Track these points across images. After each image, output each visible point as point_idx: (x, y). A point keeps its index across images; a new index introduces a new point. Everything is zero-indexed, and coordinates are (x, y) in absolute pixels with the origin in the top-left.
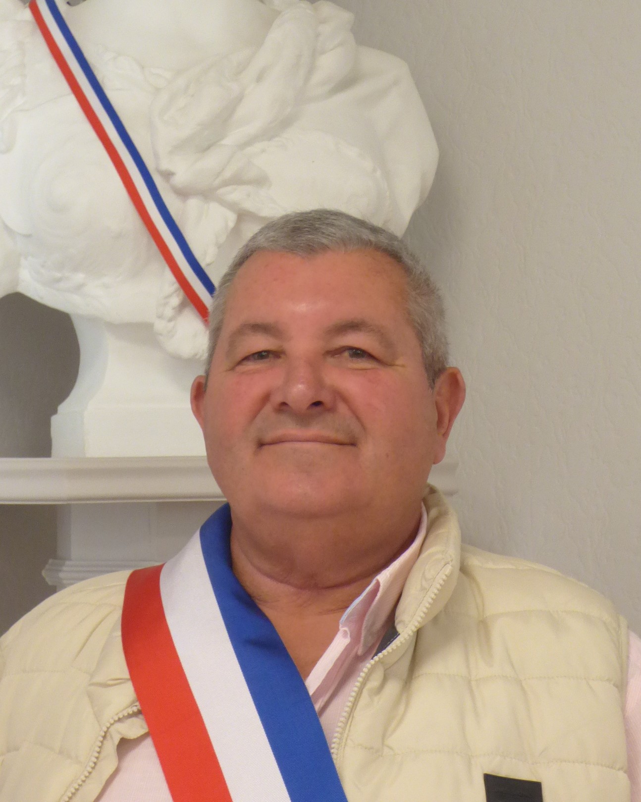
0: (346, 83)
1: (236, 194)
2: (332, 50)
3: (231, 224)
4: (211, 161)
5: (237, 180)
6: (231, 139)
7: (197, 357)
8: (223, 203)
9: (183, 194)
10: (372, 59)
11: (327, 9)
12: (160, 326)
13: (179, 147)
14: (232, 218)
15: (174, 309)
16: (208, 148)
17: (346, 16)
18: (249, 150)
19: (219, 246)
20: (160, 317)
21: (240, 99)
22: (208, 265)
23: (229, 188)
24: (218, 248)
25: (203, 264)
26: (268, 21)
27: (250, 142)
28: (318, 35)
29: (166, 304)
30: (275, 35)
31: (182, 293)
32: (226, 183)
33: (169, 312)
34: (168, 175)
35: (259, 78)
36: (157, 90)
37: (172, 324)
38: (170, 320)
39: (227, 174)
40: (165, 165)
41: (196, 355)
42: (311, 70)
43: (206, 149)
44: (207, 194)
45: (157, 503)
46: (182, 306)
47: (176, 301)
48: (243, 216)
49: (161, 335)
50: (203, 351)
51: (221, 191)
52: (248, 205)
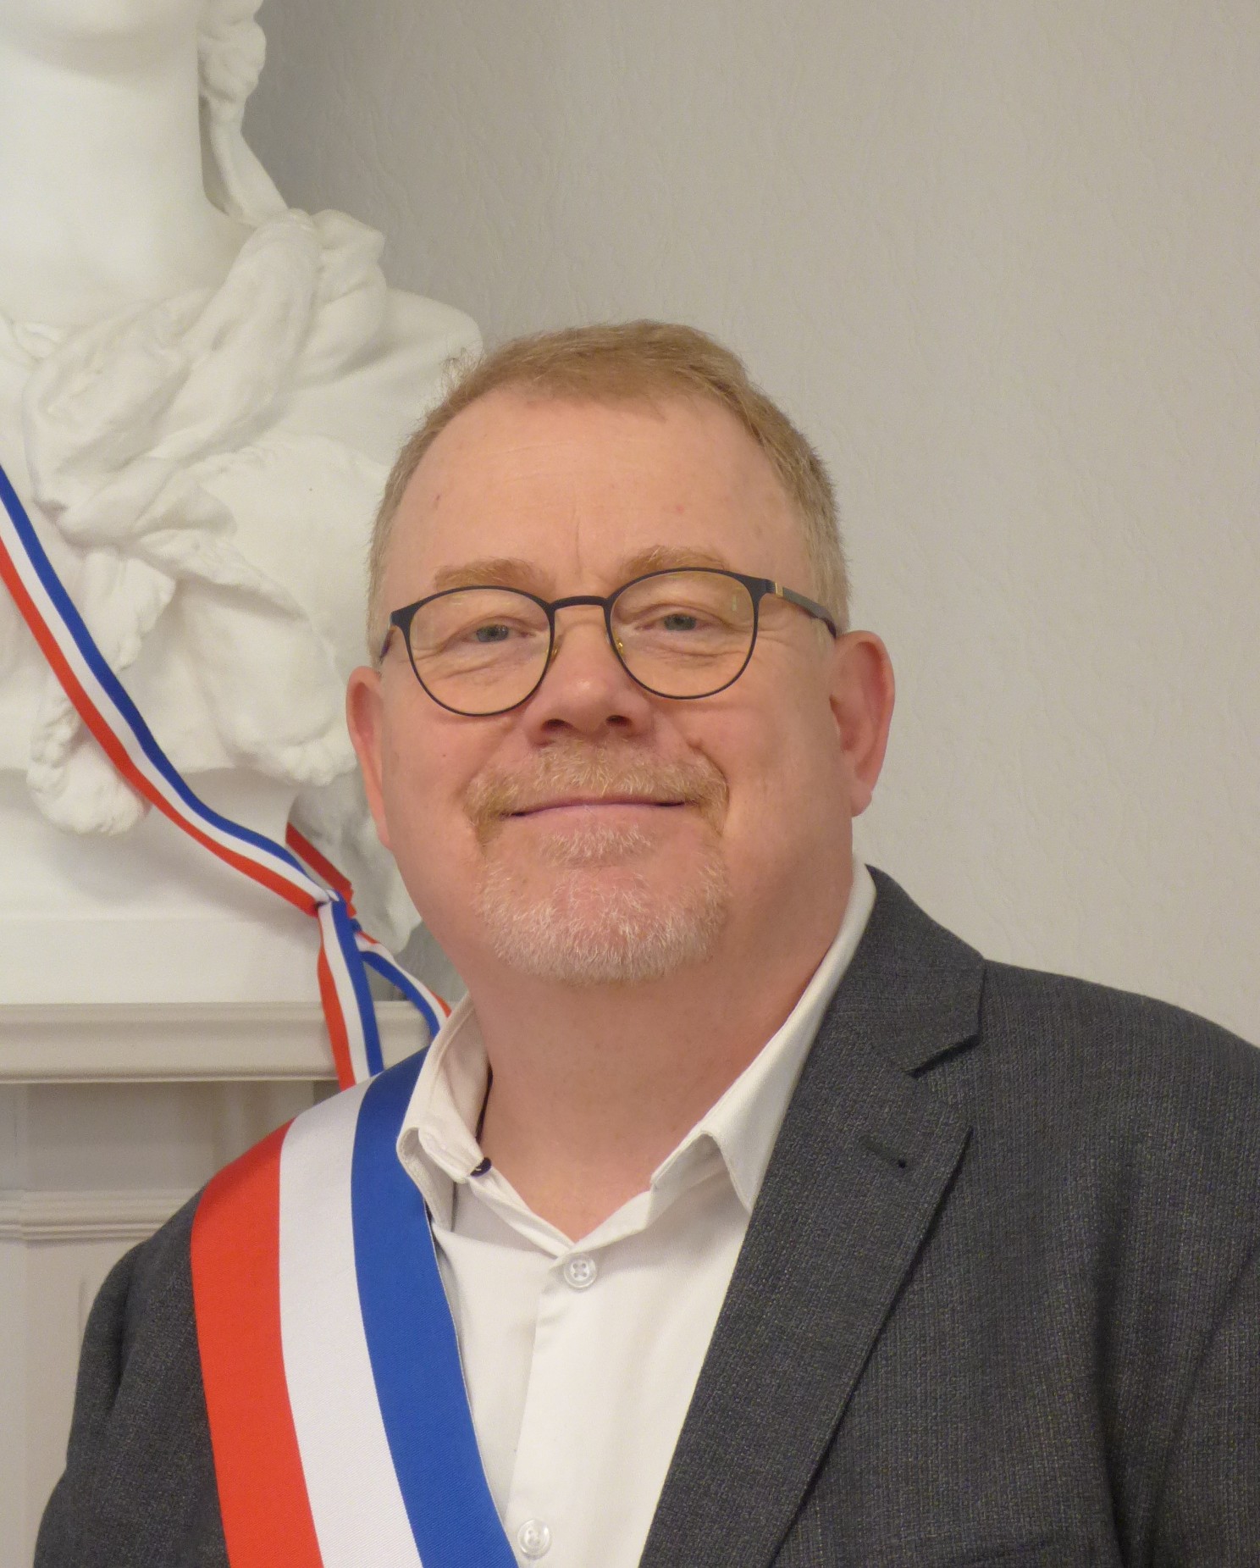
0: (371, 352)
1: (175, 545)
2: (345, 294)
3: (165, 598)
4: (131, 487)
5: (176, 521)
6: (169, 447)
7: (103, 830)
8: (151, 560)
9: (80, 543)
10: (414, 312)
11: (337, 224)
12: (38, 774)
13: (77, 461)
14: (166, 587)
15: (62, 745)
16: (127, 463)
17: (370, 239)
18: (199, 468)
19: (143, 636)
20: (38, 759)
21: (182, 378)
22: (124, 668)
23: (162, 535)
24: (142, 639)
25: (115, 669)
26: (232, 244)
27: (199, 454)
28: (321, 270)
29: (48, 737)
30: (246, 268)
31: (76, 717)
32: (156, 527)
33: (53, 750)
34: (53, 510)
35: (217, 343)
36: (37, 361)
37: (60, 771)
38: (56, 765)
39: (160, 509)
40: (50, 492)
41: (100, 826)
42: (308, 331)
43: (122, 465)
44: (123, 545)
45: (30, 1086)
46: (76, 741)
47: (65, 731)
48: (186, 584)
49: (39, 790)
50: (113, 819)
51: (148, 539)
52: (196, 565)
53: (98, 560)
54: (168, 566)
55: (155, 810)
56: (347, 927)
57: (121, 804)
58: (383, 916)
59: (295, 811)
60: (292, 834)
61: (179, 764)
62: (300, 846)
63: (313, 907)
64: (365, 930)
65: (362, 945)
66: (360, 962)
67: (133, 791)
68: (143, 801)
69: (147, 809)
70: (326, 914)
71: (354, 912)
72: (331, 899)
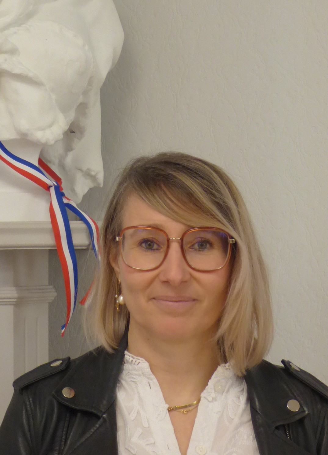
18: (7, 32)
27: (6, 27)
52: (5, 66)
56: (60, 195)
58: (73, 190)
59: (41, 154)
60: (41, 162)
61: (0, 137)
62: (43, 166)
63: (48, 188)
64: (66, 196)
65: (65, 201)
66: (64, 207)
70: (52, 190)
71: (62, 189)
72: (54, 185)
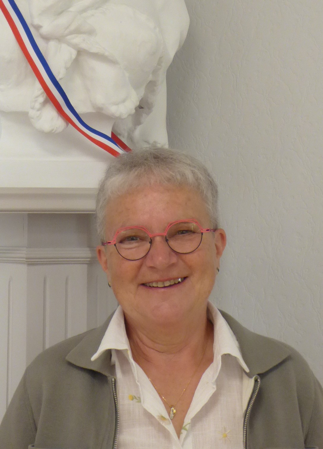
1: (77, 40)
3: (74, 57)
4: (63, 20)
5: (78, 31)
6: (75, 8)
7: (53, 131)
8: (69, 44)
9: (47, 38)
12: (32, 113)
13: (46, 11)
14: (74, 53)
15: (40, 104)
16: (61, 13)
18: (85, 14)
19: (67, 69)
20: (33, 108)
22: (61, 79)
23: (73, 36)
24: (66, 70)
25: (58, 79)
27: (85, 10)
29: (36, 101)
31: (45, 95)
32: (71, 33)
33: (37, 106)
34: (38, 28)
37: (39, 112)
38: (38, 110)
39: (72, 28)
40: (36, 22)
41: (53, 130)
43: (60, 13)
45: (28, 214)
46: (45, 103)
47: (41, 99)
48: (80, 52)
49: (33, 118)
50: (57, 128)
51: (69, 37)
52: (83, 46)
53: (52, 44)
54: (74, 46)
55: (70, 125)
57: (59, 123)
61: (78, 111)
67: (63, 119)
68: (66, 122)
69: (67, 125)
